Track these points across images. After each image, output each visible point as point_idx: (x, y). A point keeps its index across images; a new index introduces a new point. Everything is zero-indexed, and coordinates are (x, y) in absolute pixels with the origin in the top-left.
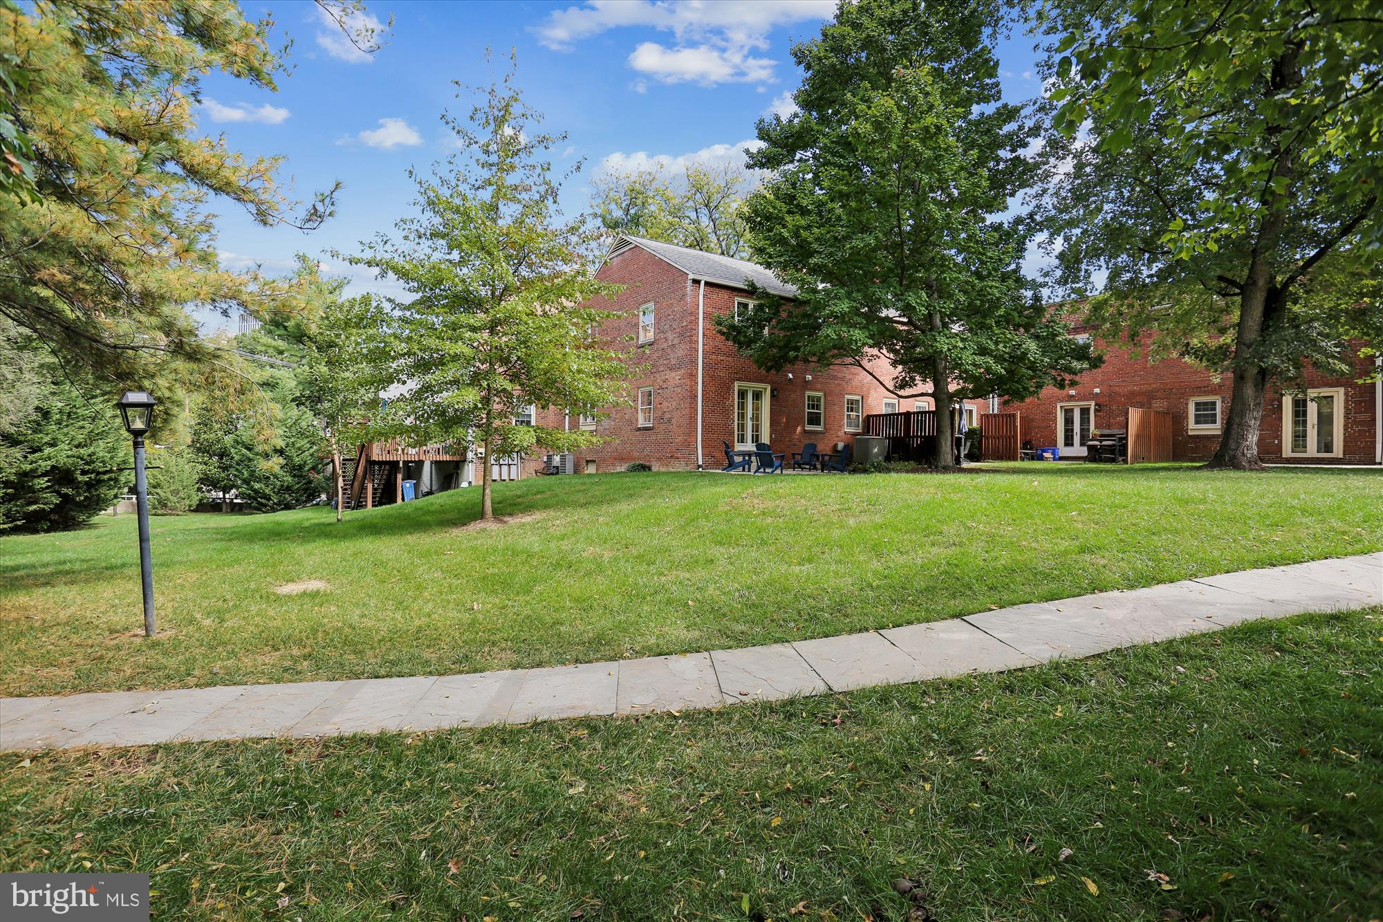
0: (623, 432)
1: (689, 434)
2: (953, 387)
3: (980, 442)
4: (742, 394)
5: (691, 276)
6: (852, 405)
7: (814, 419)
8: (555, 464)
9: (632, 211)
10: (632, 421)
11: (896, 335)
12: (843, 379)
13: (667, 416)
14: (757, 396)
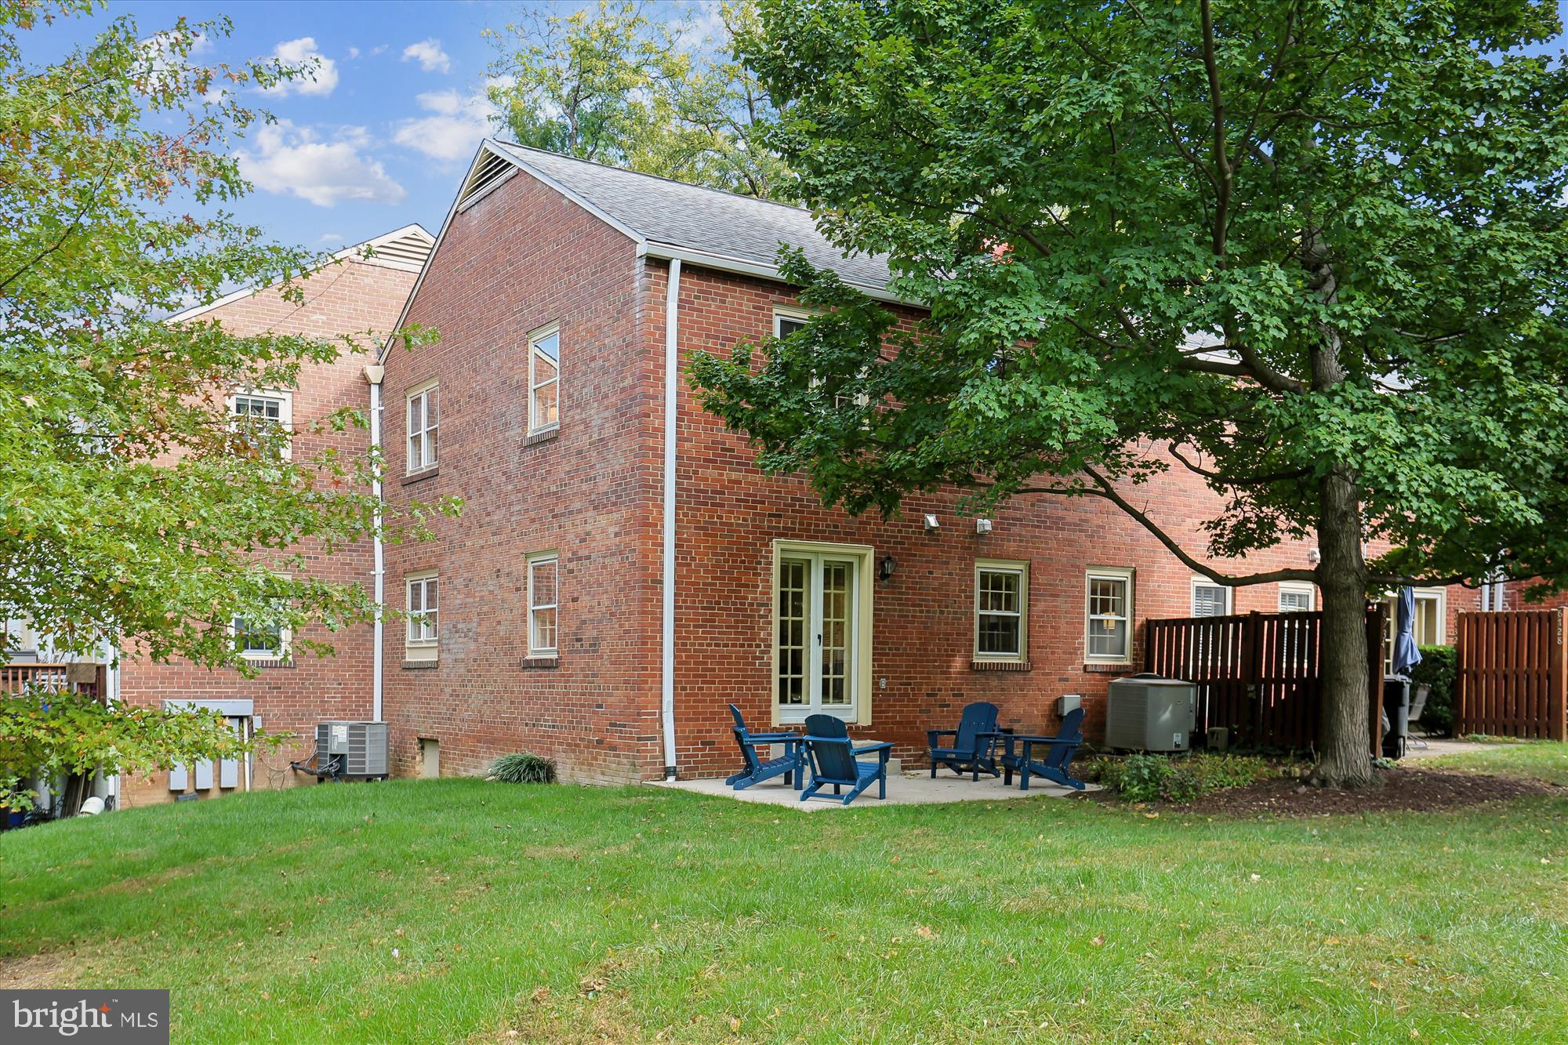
0: (494, 670)
1: (639, 685)
2: (1376, 549)
3: (1455, 687)
4: (794, 574)
5: (642, 248)
6: (1105, 597)
7: (999, 635)
8: (334, 748)
9: (587, 106)
10: (513, 643)
11: (1220, 404)
12: (1080, 526)
13: (589, 633)
14: (837, 576)
